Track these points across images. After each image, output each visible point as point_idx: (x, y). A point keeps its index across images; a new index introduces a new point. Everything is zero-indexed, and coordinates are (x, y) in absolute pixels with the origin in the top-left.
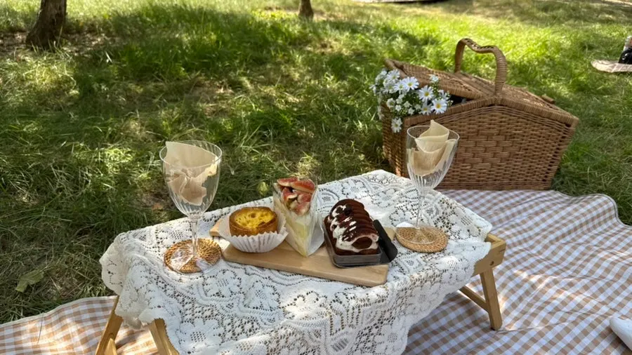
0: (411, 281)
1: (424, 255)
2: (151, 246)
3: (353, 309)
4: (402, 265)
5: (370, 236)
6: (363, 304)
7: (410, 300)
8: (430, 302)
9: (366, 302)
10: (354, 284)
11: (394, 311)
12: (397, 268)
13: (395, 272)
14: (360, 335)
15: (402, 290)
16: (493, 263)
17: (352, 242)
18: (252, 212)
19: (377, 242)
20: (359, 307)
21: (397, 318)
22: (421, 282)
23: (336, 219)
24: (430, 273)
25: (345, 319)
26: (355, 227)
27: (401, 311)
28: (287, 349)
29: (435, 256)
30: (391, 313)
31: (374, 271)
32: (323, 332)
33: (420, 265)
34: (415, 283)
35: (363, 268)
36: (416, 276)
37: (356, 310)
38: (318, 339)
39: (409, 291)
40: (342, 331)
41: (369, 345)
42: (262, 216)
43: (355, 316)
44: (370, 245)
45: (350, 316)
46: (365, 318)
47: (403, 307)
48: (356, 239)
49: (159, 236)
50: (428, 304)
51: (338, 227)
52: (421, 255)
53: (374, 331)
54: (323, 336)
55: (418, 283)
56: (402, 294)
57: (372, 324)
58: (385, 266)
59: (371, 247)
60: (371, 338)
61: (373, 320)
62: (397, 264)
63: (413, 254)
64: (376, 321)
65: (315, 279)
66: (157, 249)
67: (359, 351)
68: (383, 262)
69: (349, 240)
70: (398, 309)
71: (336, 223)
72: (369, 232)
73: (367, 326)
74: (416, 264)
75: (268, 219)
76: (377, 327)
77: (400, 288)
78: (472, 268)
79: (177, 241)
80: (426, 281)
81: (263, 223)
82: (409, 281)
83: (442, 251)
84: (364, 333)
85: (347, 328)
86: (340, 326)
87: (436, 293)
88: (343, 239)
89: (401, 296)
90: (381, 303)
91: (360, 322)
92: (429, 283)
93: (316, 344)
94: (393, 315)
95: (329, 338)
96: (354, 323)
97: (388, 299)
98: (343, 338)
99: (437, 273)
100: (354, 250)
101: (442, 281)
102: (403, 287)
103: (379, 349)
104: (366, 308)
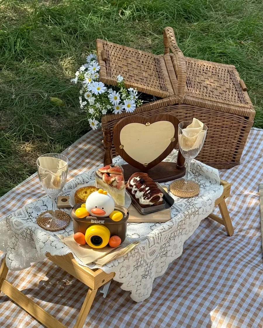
0: (185, 216)
1: (187, 199)
3: (158, 234)
4: (177, 208)
5: (159, 195)
6: (162, 231)
7: (184, 226)
8: (194, 226)
9: (164, 230)
10: (154, 222)
11: (176, 233)
12: (174, 210)
13: (174, 212)
14: (161, 248)
15: (180, 221)
16: (225, 197)
17: (150, 200)
18: (85, 190)
19: (162, 197)
20: (161, 233)
21: (177, 236)
22: (189, 216)
23: (134, 186)
24: (193, 210)
25: (155, 240)
26: (149, 191)
28: (132, 257)
29: (194, 199)
30: (174, 233)
31: (163, 214)
32: (146, 247)
33: (186, 205)
34: (186, 217)
35: (156, 212)
36: (186, 213)
37: (160, 235)
38: (144, 251)
39: (183, 222)
40: (154, 246)
41: (165, 252)
42: (91, 192)
43: (159, 238)
44: (159, 199)
45: (157, 238)
46: (164, 238)
47: (181, 230)
48: (152, 198)
50: (193, 227)
51: (138, 191)
52: (186, 200)
53: (167, 245)
54: (146, 249)
55: (188, 217)
56: (180, 223)
57: (166, 241)
58: (168, 210)
59: (159, 201)
60: (165, 249)
61: (167, 239)
62: (174, 208)
65: (132, 223)
67: (160, 257)
68: (167, 208)
69: (148, 199)
70: (178, 232)
71: (136, 189)
72: (158, 193)
73: (164, 243)
74: (184, 205)
76: (168, 243)
77: (179, 221)
78: (214, 204)
80: (191, 215)
82: (183, 216)
83: (197, 195)
84: (163, 247)
85: (156, 244)
86: (153, 244)
87: (197, 220)
88: (144, 199)
89: (179, 225)
90: (171, 229)
91: (161, 241)
92: (193, 215)
93: (143, 254)
94: (175, 235)
95: (148, 249)
96: (159, 241)
97: (174, 227)
98: (154, 249)
99: (197, 209)
100: (151, 204)
101: (200, 213)
102: (181, 220)
103: (169, 254)
104: (164, 233)
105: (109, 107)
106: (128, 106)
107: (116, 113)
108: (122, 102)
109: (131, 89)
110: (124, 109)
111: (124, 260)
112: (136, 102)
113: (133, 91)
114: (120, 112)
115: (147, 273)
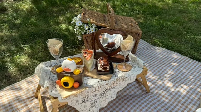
0: (117, 80)
1: (123, 72)
2: (48, 66)
3: (99, 86)
5: (107, 67)
6: (101, 85)
7: (116, 84)
9: (103, 85)
10: (101, 80)
12: (115, 76)
14: (101, 93)
16: (144, 74)
17: (102, 68)
18: (75, 59)
19: (109, 68)
21: (112, 89)
22: (119, 80)
24: (122, 77)
25: (96, 89)
26: (103, 64)
27: (113, 87)
28: (79, 96)
30: (110, 88)
32: (89, 92)
36: (118, 78)
37: (99, 87)
38: (88, 94)
39: (116, 82)
40: (95, 92)
41: (104, 96)
42: (78, 60)
43: (99, 88)
44: (107, 69)
46: (102, 89)
47: (114, 86)
49: (51, 63)
50: (122, 86)
51: (99, 63)
53: (105, 92)
54: (90, 93)
57: (105, 91)
58: (111, 75)
59: (107, 70)
60: (105, 94)
61: (105, 89)
62: (115, 75)
63: (120, 71)
64: (106, 90)
66: (50, 67)
67: (102, 98)
73: (103, 91)
75: (80, 61)
76: (106, 91)
77: (113, 81)
79: (56, 65)
81: (78, 62)
84: (103, 93)
85: (97, 91)
86: (95, 91)
87: (125, 83)
90: (107, 85)
92: (122, 80)
93: (88, 95)
95: (91, 93)
96: (99, 90)
97: (109, 84)
98: (96, 93)
99: (124, 78)
100: (103, 70)
101: (126, 80)
102: (114, 81)
103: (107, 97)
104: (102, 86)
105: (85, 31)
106: (92, 30)
107: (88, 34)
108: (89, 29)
109: (93, 24)
110: (90, 32)
111: (74, 97)
112: (95, 29)
113: (94, 25)
114: (89, 33)
115: (93, 105)
